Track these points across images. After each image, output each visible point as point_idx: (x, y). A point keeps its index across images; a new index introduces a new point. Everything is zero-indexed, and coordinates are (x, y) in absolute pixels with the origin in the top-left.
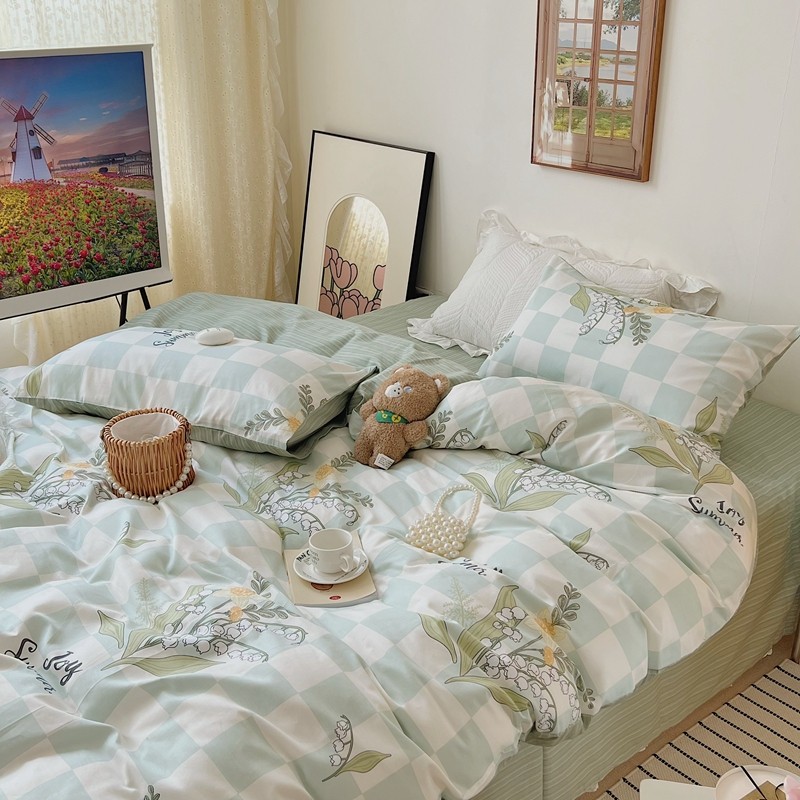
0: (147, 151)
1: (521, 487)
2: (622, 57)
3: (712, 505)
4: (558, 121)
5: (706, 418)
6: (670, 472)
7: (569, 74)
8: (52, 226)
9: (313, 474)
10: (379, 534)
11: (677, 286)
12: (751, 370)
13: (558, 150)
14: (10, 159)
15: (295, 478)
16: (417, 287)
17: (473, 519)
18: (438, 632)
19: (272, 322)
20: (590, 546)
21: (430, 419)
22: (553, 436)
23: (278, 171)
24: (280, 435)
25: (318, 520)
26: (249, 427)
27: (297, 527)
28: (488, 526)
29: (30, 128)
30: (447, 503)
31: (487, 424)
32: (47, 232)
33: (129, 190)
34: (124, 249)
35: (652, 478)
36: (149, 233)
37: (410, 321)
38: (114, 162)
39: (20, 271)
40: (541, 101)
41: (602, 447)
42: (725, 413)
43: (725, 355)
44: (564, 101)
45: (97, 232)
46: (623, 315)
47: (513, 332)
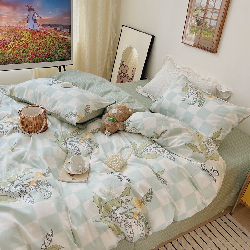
0: (69, 25)
1: (147, 150)
2: (215, 11)
3: (208, 168)
4: (192, 30)
5: (216, 135)
6: (197, 154)
7: (197, 15)
8: (38, 44)
9: (84, 134)
10: (96, 159)
11: (219, 89)
12: (235, 122)
13: (190, 40)
14: (27, 22)
15: (78, 134)
16: (144, 76)
17: (128, 159)
18: (97, 202)
19: (91, 82)
20: (163, 176)
21: (125, 122)
22: (161, 134)
23: (111, 36)
24: (74, 120)
25: (79, 150)
26: (67, 116)
27: (72, 151)
28: (132, 162)
29: (33, 13)
30: (122, 151)
31: (141, 127)
32: (37, 45)
33: (63, 36)
34: (60, 53)
35: (191, 155)
36: (68, 49)
37: (138, 87)
38: (59, 27)
39: (28, 56)
40: (187, 23)
41: (176, 141)
42: (223, 134)
43: (227, 115)
44: (194, 24)
45: (52, 47)
46: (198, 96)
47: (163, 96)
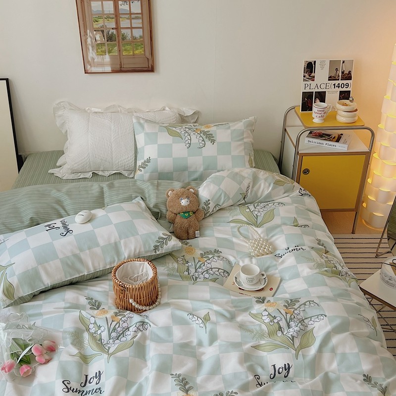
1: (257, 216)
2: (133, 16)
5: (251, 162)
7: (102, 27)
9: (185, 254)
13: (102, 65)
22: (247, 191)
26: (156, 248)
40: (86, 42)
41: (264, 187)
43: (244, 136)
44: (101, 40)
46: (198, 134)
47: (150, 158)
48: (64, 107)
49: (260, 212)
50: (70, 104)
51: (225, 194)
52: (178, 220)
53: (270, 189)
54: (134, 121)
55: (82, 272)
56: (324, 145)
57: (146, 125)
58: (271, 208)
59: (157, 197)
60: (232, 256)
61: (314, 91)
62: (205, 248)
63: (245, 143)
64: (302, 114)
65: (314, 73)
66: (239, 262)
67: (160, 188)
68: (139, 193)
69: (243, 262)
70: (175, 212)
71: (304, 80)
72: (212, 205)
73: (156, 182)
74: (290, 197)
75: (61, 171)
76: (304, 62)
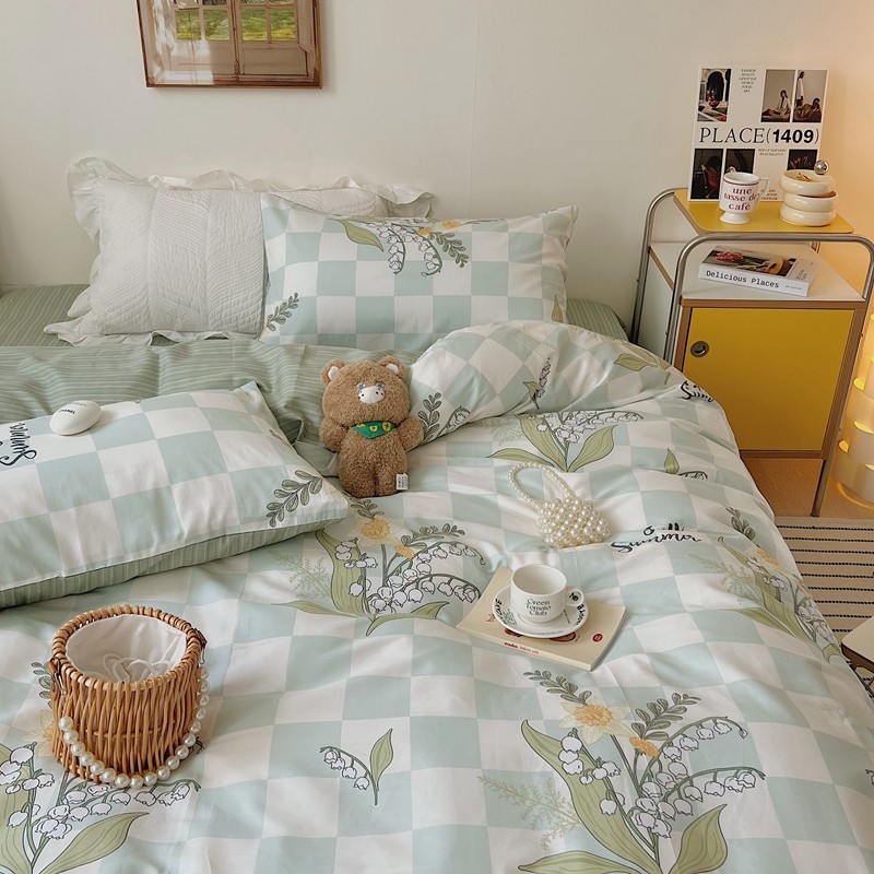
1: (567, 442)
25: (452, 578)
26: (274, 511)
27: (438, 597)
28: (593, 493)
31: (484, 392)
35: (639, 384)
40: (150, 4)
41: (588, 371)
43: (544, 251)
46: (424, 239)
47: (296, 295)
48: (94, 171)
49: (577, 434)
50: (110, 166)
51: (484, 381)
52: (350, 442)
53: (606, 375)
54: (264, 204)
55: (53, 571)
56: (748, 283)
57: (292, 216)
58: (606, 425)
59: (299, 382)
60: (491, 543)
61: (725, 147)
62: (418, 520)
63: (544, 268)
64: (692, 205)
65: (727, 99)
66: (509, 561)
67: (309, 362)
68: (253, 373)
69: (522, 559)
70: (342, 420)
71: (700, 118)
72: (445, 410)
73: (303, 348)
74: (658, 401)
75: (76, 330)
76: (700, 72)
